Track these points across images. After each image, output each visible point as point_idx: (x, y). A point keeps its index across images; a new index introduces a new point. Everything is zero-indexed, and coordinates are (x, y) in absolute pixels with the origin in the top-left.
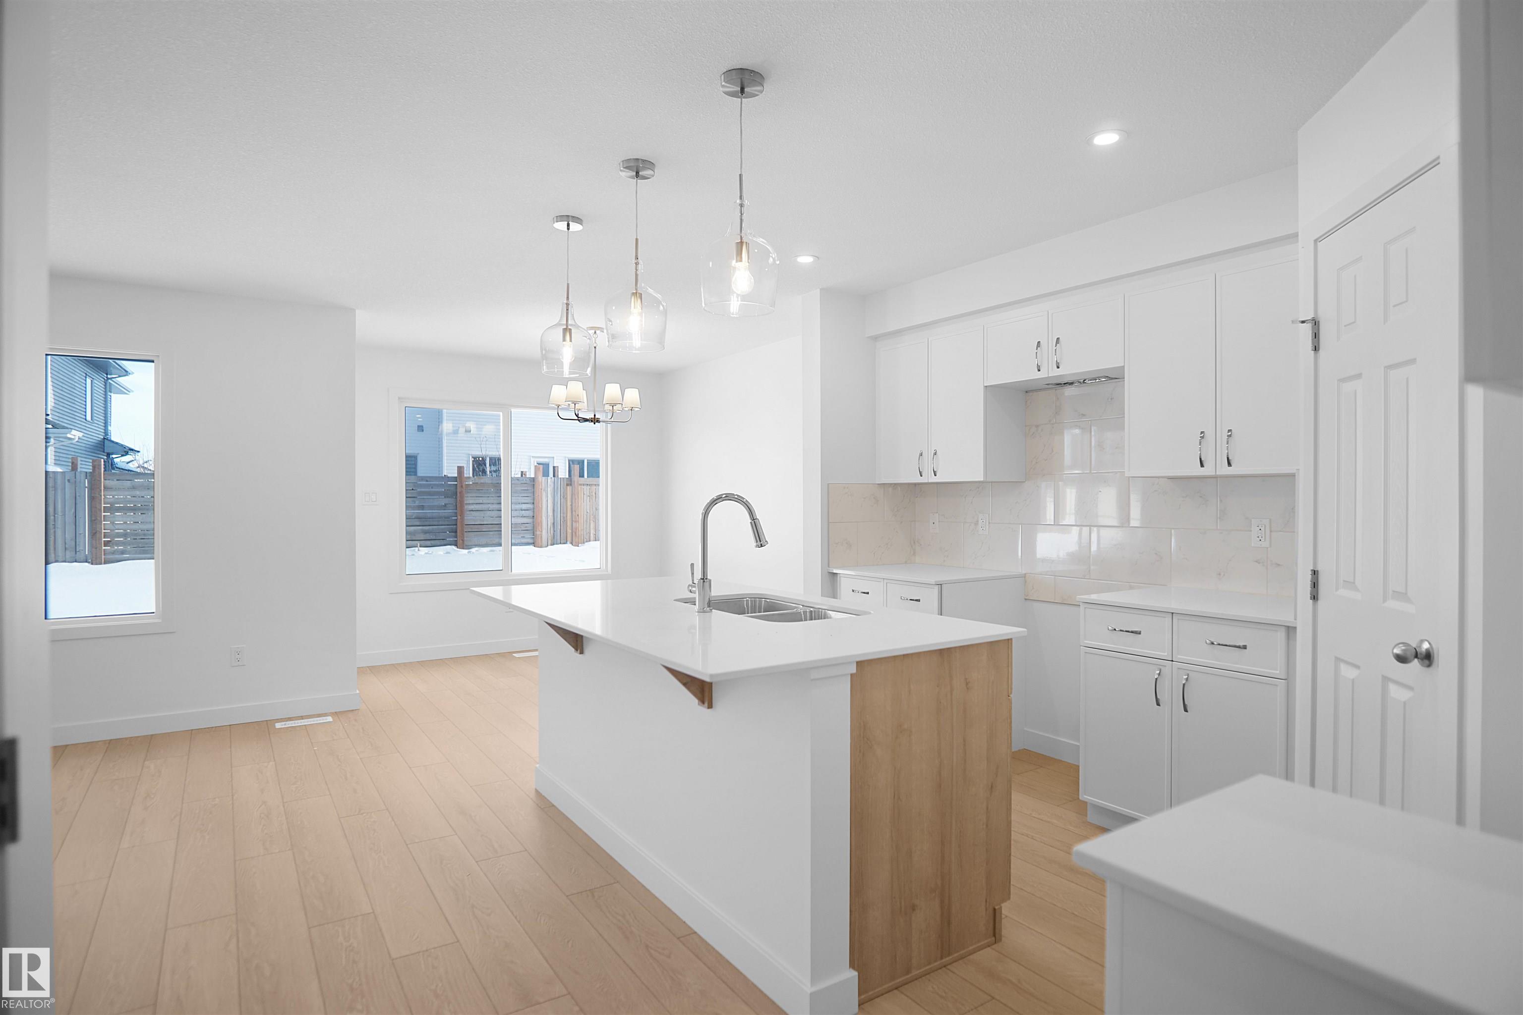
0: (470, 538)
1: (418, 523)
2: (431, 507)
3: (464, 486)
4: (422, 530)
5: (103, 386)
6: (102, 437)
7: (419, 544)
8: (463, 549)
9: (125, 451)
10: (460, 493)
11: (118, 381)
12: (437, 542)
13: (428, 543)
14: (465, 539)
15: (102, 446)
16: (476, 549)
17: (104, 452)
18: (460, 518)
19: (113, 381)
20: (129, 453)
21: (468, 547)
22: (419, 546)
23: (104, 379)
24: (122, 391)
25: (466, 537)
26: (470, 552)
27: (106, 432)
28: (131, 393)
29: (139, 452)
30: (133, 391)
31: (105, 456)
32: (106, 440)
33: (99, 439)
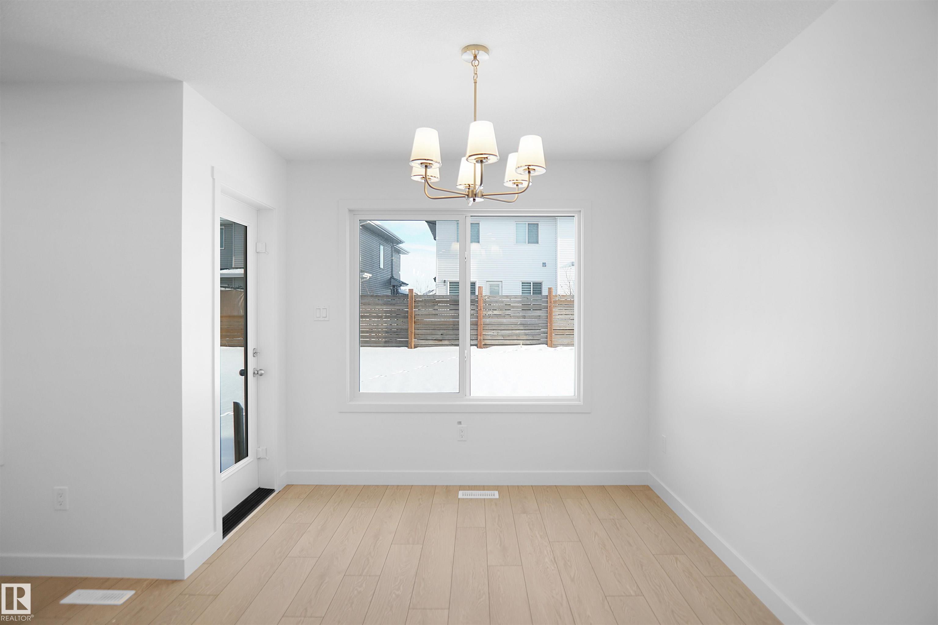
0: (556, 339)
1: (522, 328)
2: (530, 317)
3: (552, 302)
4: (525, 333)
5: (391, 250)
6: (390, 277)
7: (521, 343)
8: (552, 347)
9: (400, 284)
10: (550, 307)
11: (400, 246)
12: (534, 342)
13: (528, 342)
14: (553, 340)
15: (390, 280)
16: (561, 347)
17: (391, 285)
18: (550, 325)
19: (397, 246)
20: (402, 285)
21: (555, 346)
22: (521, 344)
23: (391, 246)
24: (404, 252)
25: (554, 339)
26: (555, 350)
27: (392, 274)
28: (409, 254)
29: (408, 284)
30: (410, 253)
31: (391, 287)
32: (392, 279)
33: (388, 278)
